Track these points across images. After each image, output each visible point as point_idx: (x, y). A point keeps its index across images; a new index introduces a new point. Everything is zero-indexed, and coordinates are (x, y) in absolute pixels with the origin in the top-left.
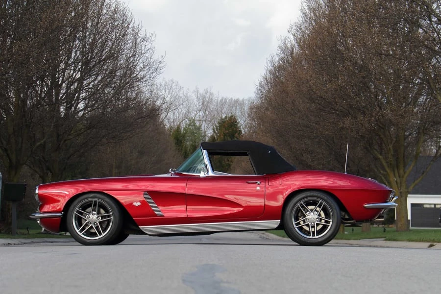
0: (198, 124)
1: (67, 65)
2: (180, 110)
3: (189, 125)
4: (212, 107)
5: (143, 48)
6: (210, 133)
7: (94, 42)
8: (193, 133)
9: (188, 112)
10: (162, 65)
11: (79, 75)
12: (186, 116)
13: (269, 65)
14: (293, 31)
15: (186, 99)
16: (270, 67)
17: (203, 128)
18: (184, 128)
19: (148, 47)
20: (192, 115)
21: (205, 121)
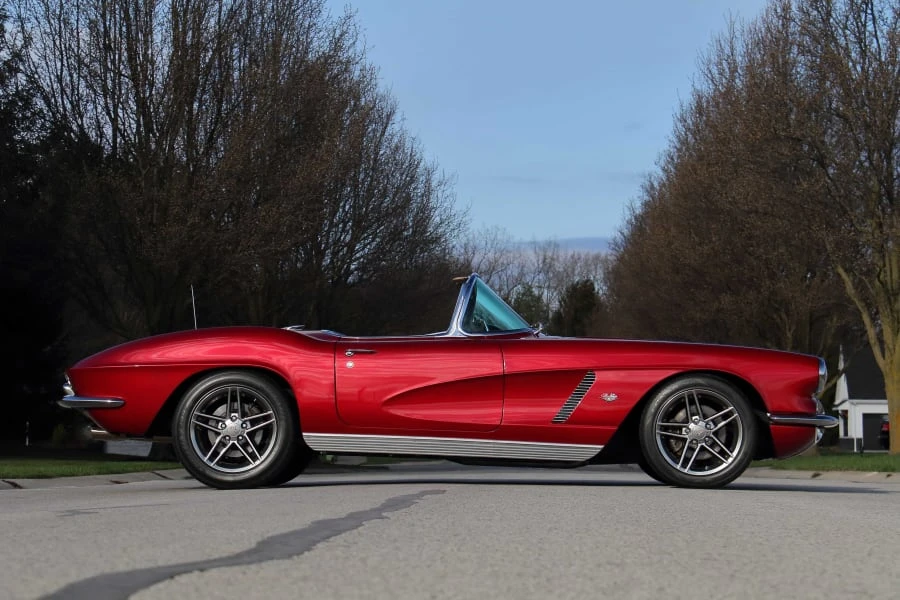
0: (536, 292)
1: (332, 226)
2: (509, 272)
3: (523, 294)
4: (559, 267)
5: (440, 195)
6: (555, 305)
7: (370, 190)
8: (530, 307)
9: (522, 274)
10: (467, 218)
11: (348, 238)
12: (519, 280)
13: (627, 213)
14: (662, 163)
15: (518, 256)
16: (628, 216)
17: (544, 298)
18: (515, 300)
19: (448, 192)
20: (528, 279)
21: (549, 287)
